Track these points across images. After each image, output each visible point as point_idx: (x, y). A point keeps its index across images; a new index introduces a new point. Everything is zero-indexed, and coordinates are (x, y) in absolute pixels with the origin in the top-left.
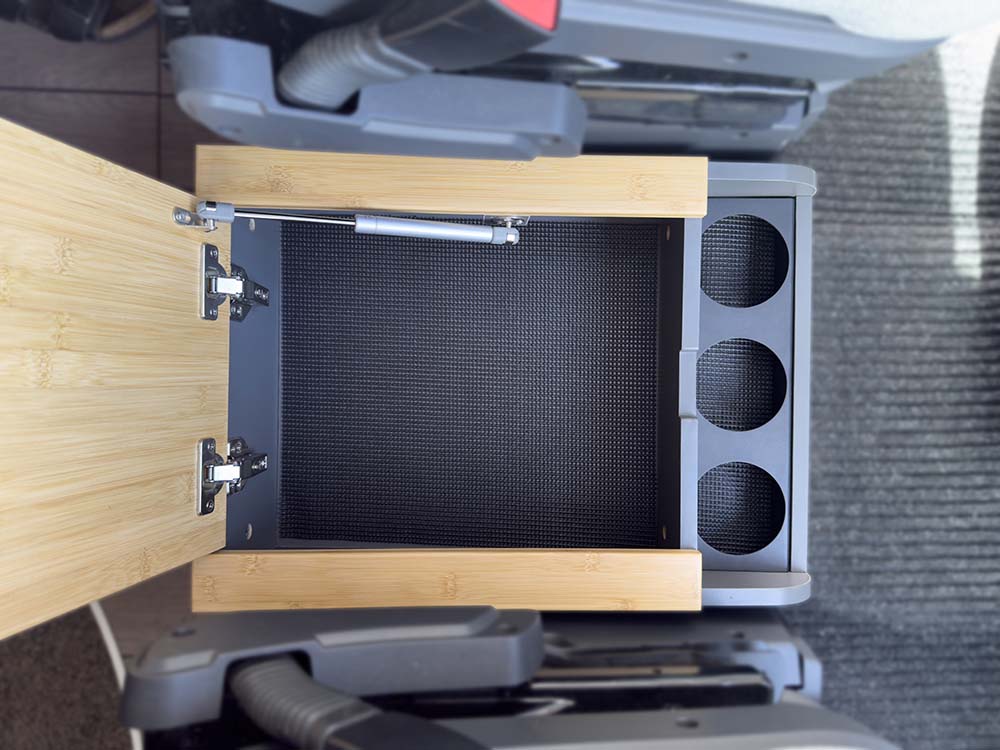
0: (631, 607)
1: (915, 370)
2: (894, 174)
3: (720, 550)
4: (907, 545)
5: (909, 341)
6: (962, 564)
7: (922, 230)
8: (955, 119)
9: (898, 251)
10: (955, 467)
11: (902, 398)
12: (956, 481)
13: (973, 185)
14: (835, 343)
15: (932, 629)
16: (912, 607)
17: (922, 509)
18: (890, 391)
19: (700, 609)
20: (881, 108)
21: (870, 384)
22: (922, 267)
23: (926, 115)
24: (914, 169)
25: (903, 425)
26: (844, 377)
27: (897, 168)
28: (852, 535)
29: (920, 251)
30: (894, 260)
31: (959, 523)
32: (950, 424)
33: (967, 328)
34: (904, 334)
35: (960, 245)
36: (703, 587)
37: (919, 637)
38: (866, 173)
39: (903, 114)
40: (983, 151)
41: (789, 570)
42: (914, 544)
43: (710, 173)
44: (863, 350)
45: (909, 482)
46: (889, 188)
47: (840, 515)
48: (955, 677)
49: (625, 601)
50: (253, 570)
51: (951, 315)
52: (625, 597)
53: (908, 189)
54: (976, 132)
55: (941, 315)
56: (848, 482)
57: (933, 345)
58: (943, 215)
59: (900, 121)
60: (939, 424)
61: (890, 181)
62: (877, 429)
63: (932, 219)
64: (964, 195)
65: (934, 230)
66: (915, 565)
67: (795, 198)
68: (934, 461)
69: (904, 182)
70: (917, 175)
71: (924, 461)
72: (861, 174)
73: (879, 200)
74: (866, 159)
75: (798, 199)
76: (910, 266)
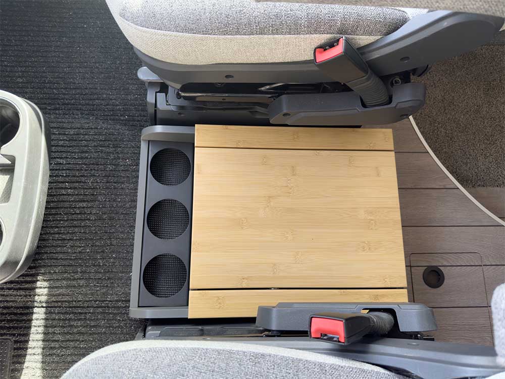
0: (224, 126)
1: (76, 230)
2: (77, 327)
3: (179, 150)
4: (86, 152)
5: (78, 243)
6: (61, 143)
11: (83, 217)
12: (61, 179)
13: (34, 323)
14: (114, 242)
15: (77, 117)
16: (86, 126)
17: (78, 167)
18: (89, 220)
19: (196, 125)
21: (99, 223)
22: (69, 279)
23: (56, 359)
24: (66, 330)
25: (85, 205)
27: (75, 330)
28: (112, 157)
29: (68, 287)
30: (82, 282)
31: (61, 161)
32: (61, 205)
33: (48, 250)
34: (80, 247)
37: (82, 114)
40: (27, 341)
41: (149, 141)
42: (83, 152)
44: (101, 239)
45: (83, 179)
46: (79, 320)
47: (117, 165)
48: (67, 97)
49: (227, 128)
50: (371, 143)
51: (55, 256)
53: (70, 320)
54: (29, 351)
55: (61, 256)
56: (111, 179)
57: (66, 242)
58: (50, 307)
59: (71, 355)
60: (67, 205)
61: (79, 323)
62: (97, 203)
64: (39, 316)
66: (84, 143)
67: (139, 307)
68: (70, 188)
69: (72, 323)
70: (64, 327)
71: (75, 188)
72: (94, 326)
73: (86, 313)
74: (91, 334)
75: (137, 306)
76: (74, 279)
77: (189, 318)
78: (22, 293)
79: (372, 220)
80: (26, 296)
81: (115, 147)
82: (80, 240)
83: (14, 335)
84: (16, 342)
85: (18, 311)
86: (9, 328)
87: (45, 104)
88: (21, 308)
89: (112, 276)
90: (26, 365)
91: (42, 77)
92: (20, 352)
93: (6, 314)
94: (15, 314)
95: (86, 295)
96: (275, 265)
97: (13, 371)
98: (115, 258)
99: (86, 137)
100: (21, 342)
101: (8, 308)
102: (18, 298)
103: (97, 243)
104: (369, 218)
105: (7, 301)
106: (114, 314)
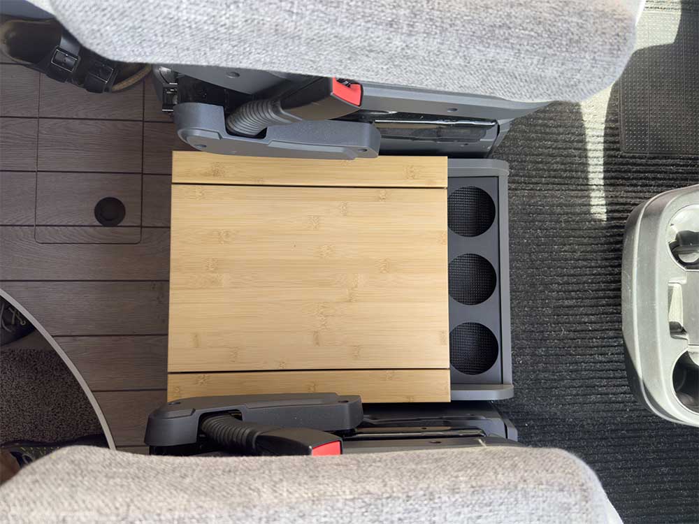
0: (412, 401)
1: (572, 272)
2: (557, 163)
3: (462, 371)
4: (572, 371)
5: (568, 255)
6: (604, 382)
7: (573, 193)
8: (589, 132)
9: (560, 205)
10: (597, 326)
11: (566, 287)
12: (599, 334)
13: (601, 168)
14: (526, 256)
15: (589, 421)
16: (576, 408)
17: (580, 351)
18: (559, 284)
19: (450, 401)
20: (548, 126)
21: (547, 280)
22: (574, 214)
23: (574, 130)
24: (568, 160)
25: (566, 303)
26: (532, 276)
27: (558, 159)
28: (540, 366)
29: (573, 205)
30: (559, 210)
31: (601, 358)
32: (593, 302)
33: (600, 247)
34: (565, 251)
35: (594, 202)
36: (451, 389)
37: (582, 426)
38: (541, 162)
39: (561, 130)
40: (605, 150)
41: (502, 383)
42: (576, 371)
43: (449, 164)
44: (542, 260)
45: (572, 335)
46: (555, 171)
47: (533, 355)
48: (604, 450)
49: (408, 397)
50: (202, 383)
51: (591, 241)
52: (408, 394)
53: (566, 171)
54: (602, 140)
55: (586, 241)
56: (538, 336)
57: (581, 258)
58: (585, 186)
59: (559, 134)
60: (587, 302)
61: (555, 166)
62: (552, 305)
63: (579, 188)
64: (596, 174)
65: (580, 194)
66: (575, 384)
67: (498, 177)
68: (585, 323)
69: (563, 167)
70: (570, 163)
71: (580, 323)
72: (538, 163)
73: (549, 177)
74: (541, 155)
75: (500, 178)
76: (567, 214)
77: (447, 157)
78: (621, 200)
79: (213, 272)
80: (616, 197)
81: (537, 380)
82: (566, 260)
83: (621, 157)
84: (618, 150)
85: (620, 181)
86: (627, 164)
87: (629, 438)
88: (618, 185)
89: (526, 217)
90: (604, 126)
91: (638, 477)
92: (612, 139)
93: (633, 179)
94: (623, 178)
95: (552, 196)
96: (345, 215)
97: (616, 121)
98: (524, 238)
99: (574, 392)
100: (613, 149)
101: (632, 185)
102: (623, 194)
103: (546, 255)
104: (215, 275)
105: (635, 192)
106: (517, 175)
